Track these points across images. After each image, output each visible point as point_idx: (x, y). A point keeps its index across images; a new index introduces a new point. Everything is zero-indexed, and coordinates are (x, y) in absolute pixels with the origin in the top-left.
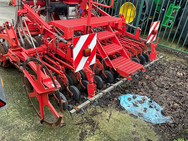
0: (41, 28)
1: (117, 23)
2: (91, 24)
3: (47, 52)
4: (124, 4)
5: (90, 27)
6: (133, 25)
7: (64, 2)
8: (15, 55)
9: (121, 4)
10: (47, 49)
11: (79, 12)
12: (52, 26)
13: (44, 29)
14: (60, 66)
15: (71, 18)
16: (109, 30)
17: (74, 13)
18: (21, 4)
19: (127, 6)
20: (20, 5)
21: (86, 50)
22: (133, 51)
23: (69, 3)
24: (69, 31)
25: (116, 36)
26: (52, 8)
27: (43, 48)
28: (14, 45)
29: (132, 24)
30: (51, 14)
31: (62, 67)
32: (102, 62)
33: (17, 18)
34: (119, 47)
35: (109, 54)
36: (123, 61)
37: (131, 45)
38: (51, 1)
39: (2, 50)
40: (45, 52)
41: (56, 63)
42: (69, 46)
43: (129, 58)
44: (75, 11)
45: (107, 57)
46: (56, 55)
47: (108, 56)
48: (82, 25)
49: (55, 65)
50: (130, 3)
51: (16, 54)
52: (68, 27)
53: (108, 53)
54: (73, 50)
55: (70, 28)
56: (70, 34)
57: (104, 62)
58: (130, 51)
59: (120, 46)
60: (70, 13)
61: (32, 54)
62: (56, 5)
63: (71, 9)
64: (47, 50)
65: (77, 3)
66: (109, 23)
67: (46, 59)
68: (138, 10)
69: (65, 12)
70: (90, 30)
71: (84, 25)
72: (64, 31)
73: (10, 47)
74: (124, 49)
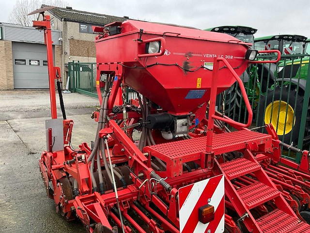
0: (130, 159)
1: (262, 143)
2: (213, 149)
3: (138, 197)
4: (271, 104)
5: (212, 155)
6: (293, 146)
7: (168, 113)
8: (84, 209)
9: (266, 103)
10: (138, 193)
11: (193, 124)
12: (147, 154)
13: (135, 160)
14: (156, 228)
15: (180, 136)
16: (248, 157)
17: (185, 129)
18: (106, 119)
19: (276, 107)
20: (104, 121)
21: (204, 210)
22: (301, 197)
23: (177, 114)
24: (174, 164)
25: (262, 169)
26: (150, 123)
27: (131, 191)
28: (85, 190)
29: (292, 144)
30: (150, 131)
31: (161, 230)
32: (238, 223)
33: (97, 141)
34: (270, 190)
35: (252, 206)
36: (281, 221)
37: (295, 183)
38: (150, 112)
39: (69, 192)
40: (134, 198)
41: (151, 222)
42: (173, 196)
43: (294, 214)
44: (186, 125)
45: (248, 214)
46: (152, 205)
47: (250, 211)
48: (198, 152)
49: (149, 224)
50: (282, 101)
51: (86, 206)
52: (174, 157)
53: (250, 205)
54: (180, 212)
55: (176, 159)
56: (177, 169)
57: (241, 222)
58: (295, 195)
59: (272, 189)
60: (178, 129)
61: (113, 204)
62: (156, 119)
63: (179, 122)
64: (137, 196)
65: (189, 114)
66: (247, 146)
67: (135, 210)
68: (298, 114)
69: (170, 127)
70: (212, 160)
71: (200, 152)
72: (165, 163)
73: (79, 193)
74: (281, 195)
